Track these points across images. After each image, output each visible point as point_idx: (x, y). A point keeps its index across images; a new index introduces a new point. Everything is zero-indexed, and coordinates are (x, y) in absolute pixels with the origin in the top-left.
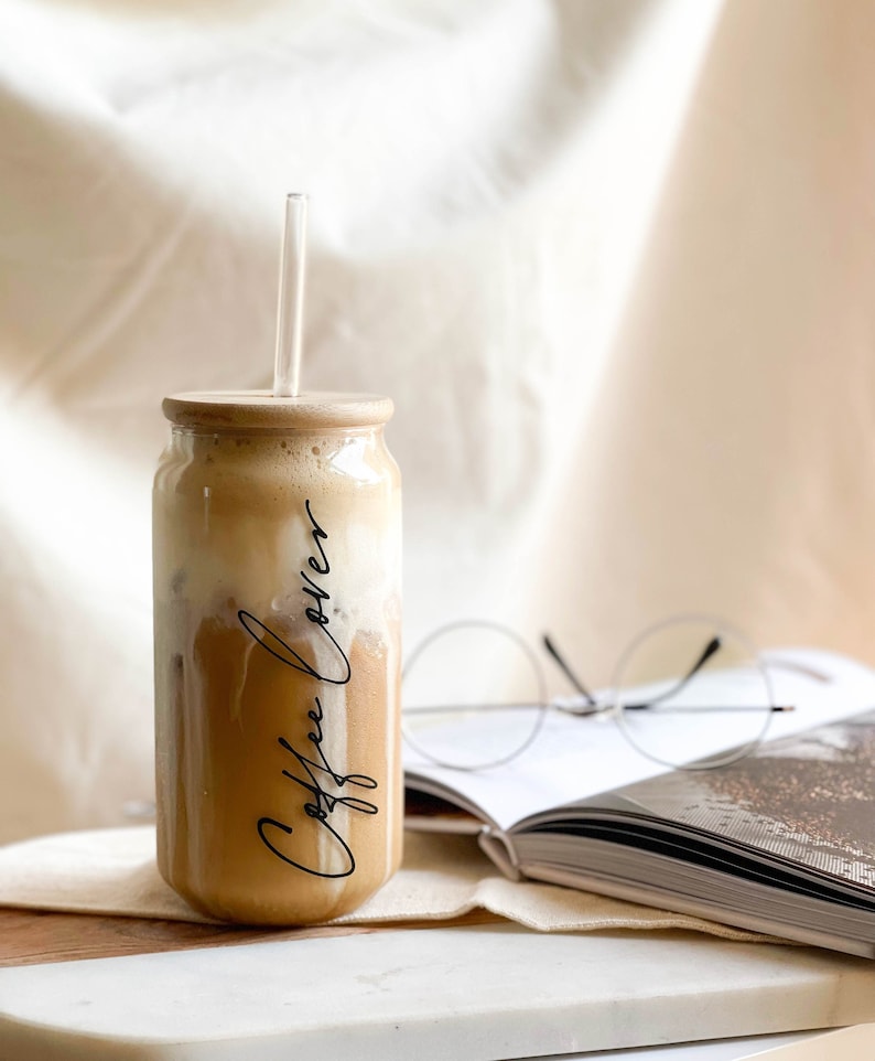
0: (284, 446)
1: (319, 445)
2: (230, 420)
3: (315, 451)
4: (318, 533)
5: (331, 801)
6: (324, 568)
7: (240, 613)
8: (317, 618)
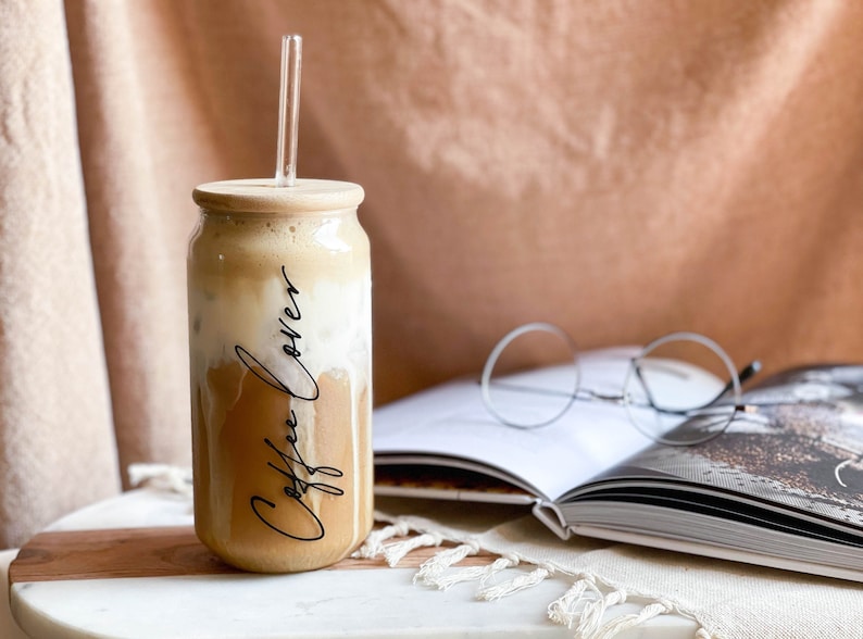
0: (268, 225)
1: (295, 225)
2: (228, 206)
3: (292, 229)
4: (292, 290)
5: (304, 486)
6: (296, 316)
7: (236, 347)
8: (292, 352)
